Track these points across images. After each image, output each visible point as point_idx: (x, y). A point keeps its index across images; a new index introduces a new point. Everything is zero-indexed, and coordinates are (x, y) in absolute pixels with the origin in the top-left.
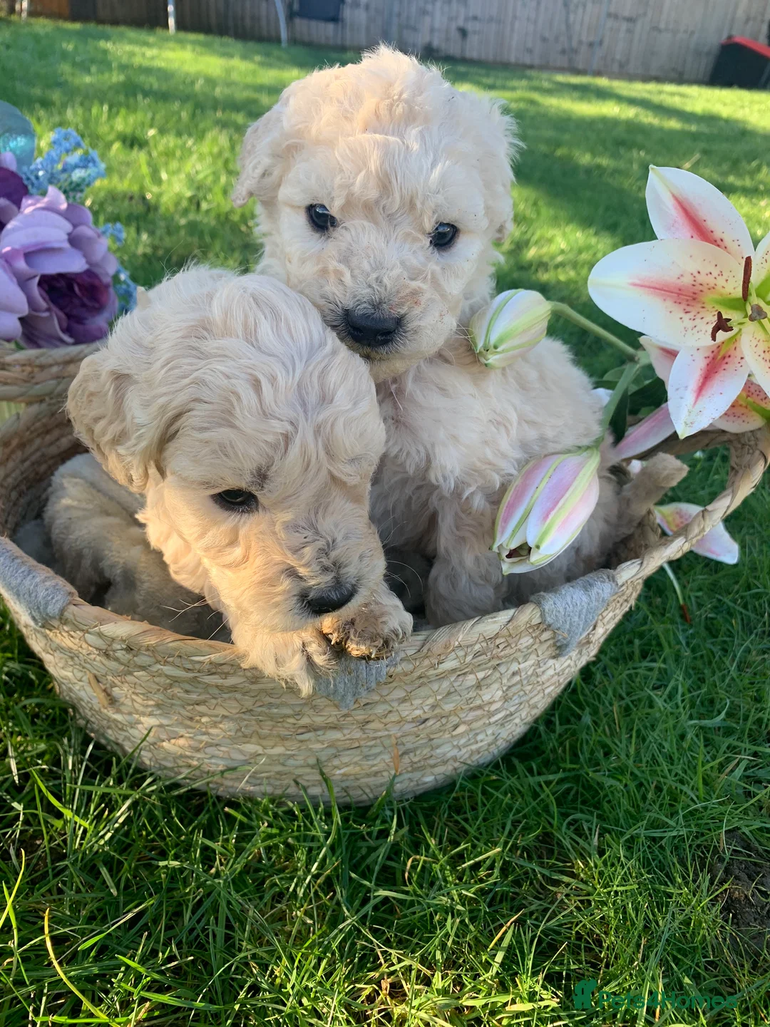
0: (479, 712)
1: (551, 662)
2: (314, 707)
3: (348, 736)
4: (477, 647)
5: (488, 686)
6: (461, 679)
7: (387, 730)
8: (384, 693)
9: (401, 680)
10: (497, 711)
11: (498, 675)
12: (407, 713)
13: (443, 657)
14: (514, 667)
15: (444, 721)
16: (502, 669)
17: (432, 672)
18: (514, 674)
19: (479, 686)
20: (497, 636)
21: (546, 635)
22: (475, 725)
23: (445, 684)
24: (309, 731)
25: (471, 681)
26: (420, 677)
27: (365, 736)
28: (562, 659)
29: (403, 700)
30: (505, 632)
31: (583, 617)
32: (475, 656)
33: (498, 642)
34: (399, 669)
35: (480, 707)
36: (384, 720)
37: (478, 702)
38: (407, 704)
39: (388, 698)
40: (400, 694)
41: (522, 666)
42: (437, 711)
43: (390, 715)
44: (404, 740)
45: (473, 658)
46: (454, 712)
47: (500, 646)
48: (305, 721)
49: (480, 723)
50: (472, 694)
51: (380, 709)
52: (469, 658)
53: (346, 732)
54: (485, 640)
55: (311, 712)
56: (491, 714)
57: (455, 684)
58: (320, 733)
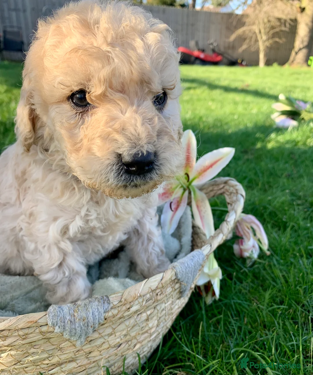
0: (146, 335)
1: (178, 301)
2: (61, 349)
3: (79, 364)
4: (148, 296)
5: (152, 318)
6: (139, 316)
7: (101, 355)
8: (101, 331)
9: (111, 321)
10: (154, 332)
11: (156, 311)
12: (112, 341)
13: (132, 304)
14: (163, 306)
15: (130, 343)
16: (158, 308)
17: (127, 313)
18: (163, 310)
19: (147, 320)
20: (157, 288)
21: (177, 286)
22: (144, 343)
23: (132, 321)
24: (57, 366)
25: (144, 316)
26: (120, 318)
27: (89, 361)
28: (182, 298)
29: (110, 335)
30: (160, 286)
31: (192, 273)
32: (147, 301)
33: (157, 291)
34: (110, 314)
35: (146, 332)
36: (100, 349)
37: (147, 328)
38: (113, 336)
39: (103, 334)
40: (109, 331)
41: (166, 305)
42: (128, 337)
43: (103, 345)
44: (109, 359)
45: (146, 303)
46: (135, 337)
47: (159, 294)
48: (55, 360)
49: (146, 341)
50: (144, 324)
51: (99, 342)
52: (144, 303)
53: (78, 362)
54: (153, 291)
55: (59, 353)
56: (151, 335)
57: (137, 320)
58: (62, 366)
